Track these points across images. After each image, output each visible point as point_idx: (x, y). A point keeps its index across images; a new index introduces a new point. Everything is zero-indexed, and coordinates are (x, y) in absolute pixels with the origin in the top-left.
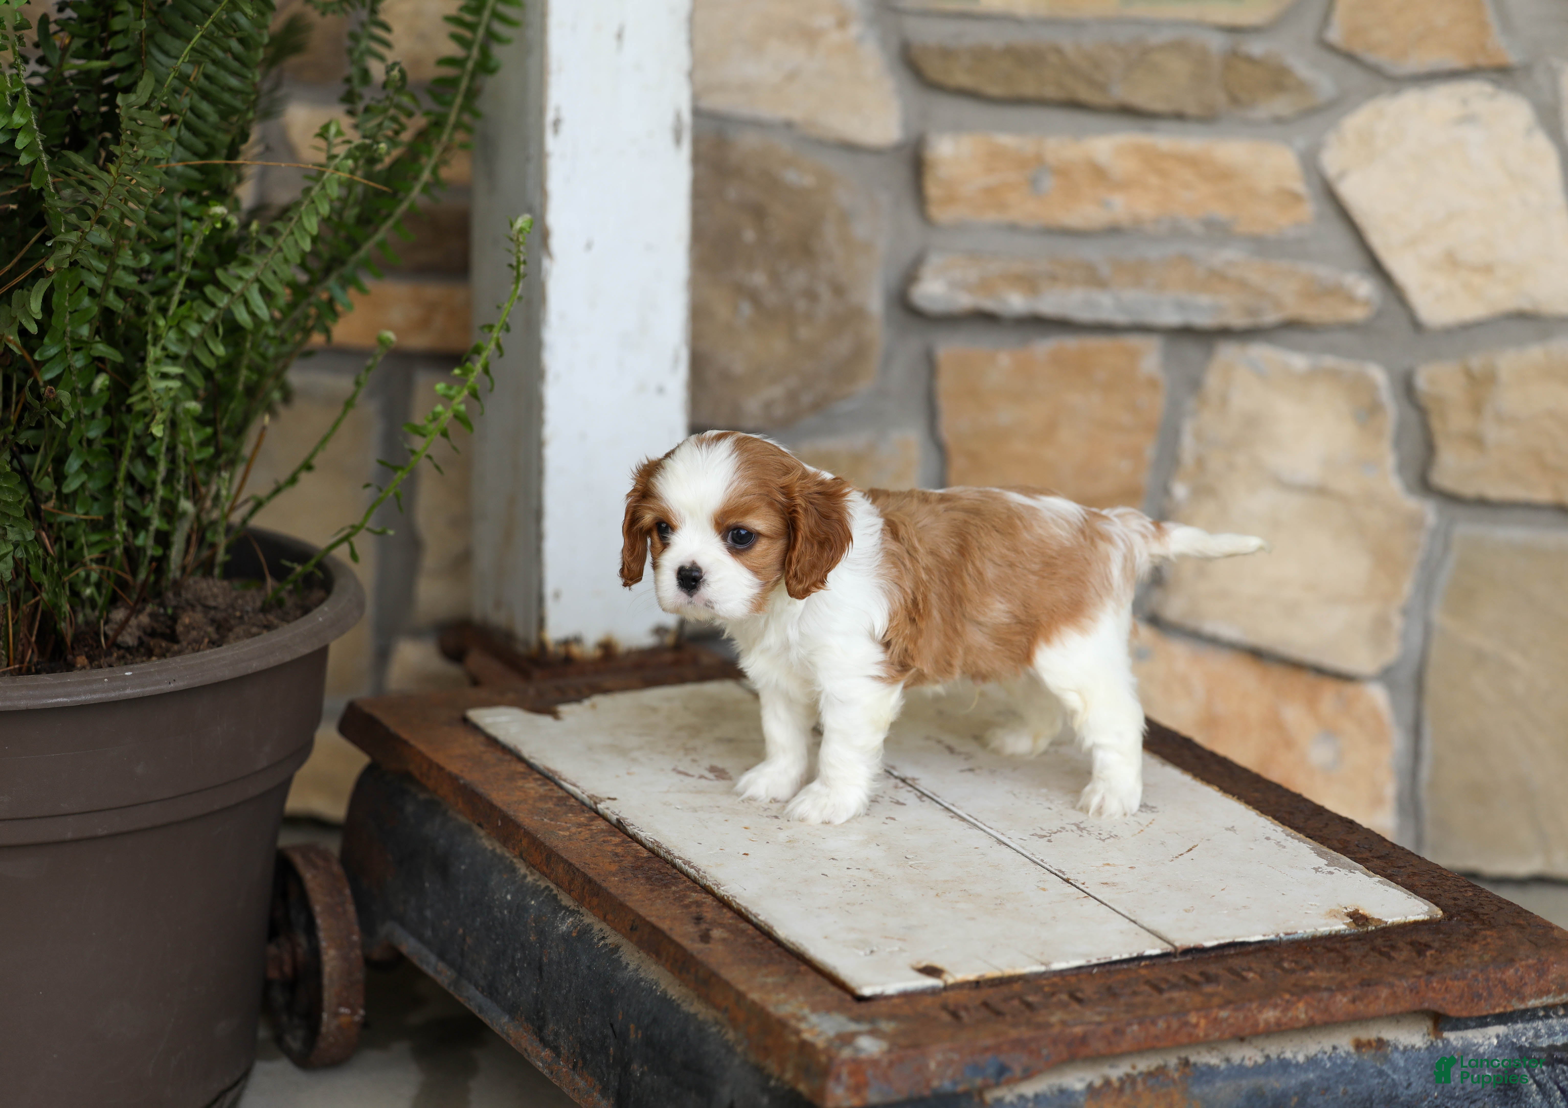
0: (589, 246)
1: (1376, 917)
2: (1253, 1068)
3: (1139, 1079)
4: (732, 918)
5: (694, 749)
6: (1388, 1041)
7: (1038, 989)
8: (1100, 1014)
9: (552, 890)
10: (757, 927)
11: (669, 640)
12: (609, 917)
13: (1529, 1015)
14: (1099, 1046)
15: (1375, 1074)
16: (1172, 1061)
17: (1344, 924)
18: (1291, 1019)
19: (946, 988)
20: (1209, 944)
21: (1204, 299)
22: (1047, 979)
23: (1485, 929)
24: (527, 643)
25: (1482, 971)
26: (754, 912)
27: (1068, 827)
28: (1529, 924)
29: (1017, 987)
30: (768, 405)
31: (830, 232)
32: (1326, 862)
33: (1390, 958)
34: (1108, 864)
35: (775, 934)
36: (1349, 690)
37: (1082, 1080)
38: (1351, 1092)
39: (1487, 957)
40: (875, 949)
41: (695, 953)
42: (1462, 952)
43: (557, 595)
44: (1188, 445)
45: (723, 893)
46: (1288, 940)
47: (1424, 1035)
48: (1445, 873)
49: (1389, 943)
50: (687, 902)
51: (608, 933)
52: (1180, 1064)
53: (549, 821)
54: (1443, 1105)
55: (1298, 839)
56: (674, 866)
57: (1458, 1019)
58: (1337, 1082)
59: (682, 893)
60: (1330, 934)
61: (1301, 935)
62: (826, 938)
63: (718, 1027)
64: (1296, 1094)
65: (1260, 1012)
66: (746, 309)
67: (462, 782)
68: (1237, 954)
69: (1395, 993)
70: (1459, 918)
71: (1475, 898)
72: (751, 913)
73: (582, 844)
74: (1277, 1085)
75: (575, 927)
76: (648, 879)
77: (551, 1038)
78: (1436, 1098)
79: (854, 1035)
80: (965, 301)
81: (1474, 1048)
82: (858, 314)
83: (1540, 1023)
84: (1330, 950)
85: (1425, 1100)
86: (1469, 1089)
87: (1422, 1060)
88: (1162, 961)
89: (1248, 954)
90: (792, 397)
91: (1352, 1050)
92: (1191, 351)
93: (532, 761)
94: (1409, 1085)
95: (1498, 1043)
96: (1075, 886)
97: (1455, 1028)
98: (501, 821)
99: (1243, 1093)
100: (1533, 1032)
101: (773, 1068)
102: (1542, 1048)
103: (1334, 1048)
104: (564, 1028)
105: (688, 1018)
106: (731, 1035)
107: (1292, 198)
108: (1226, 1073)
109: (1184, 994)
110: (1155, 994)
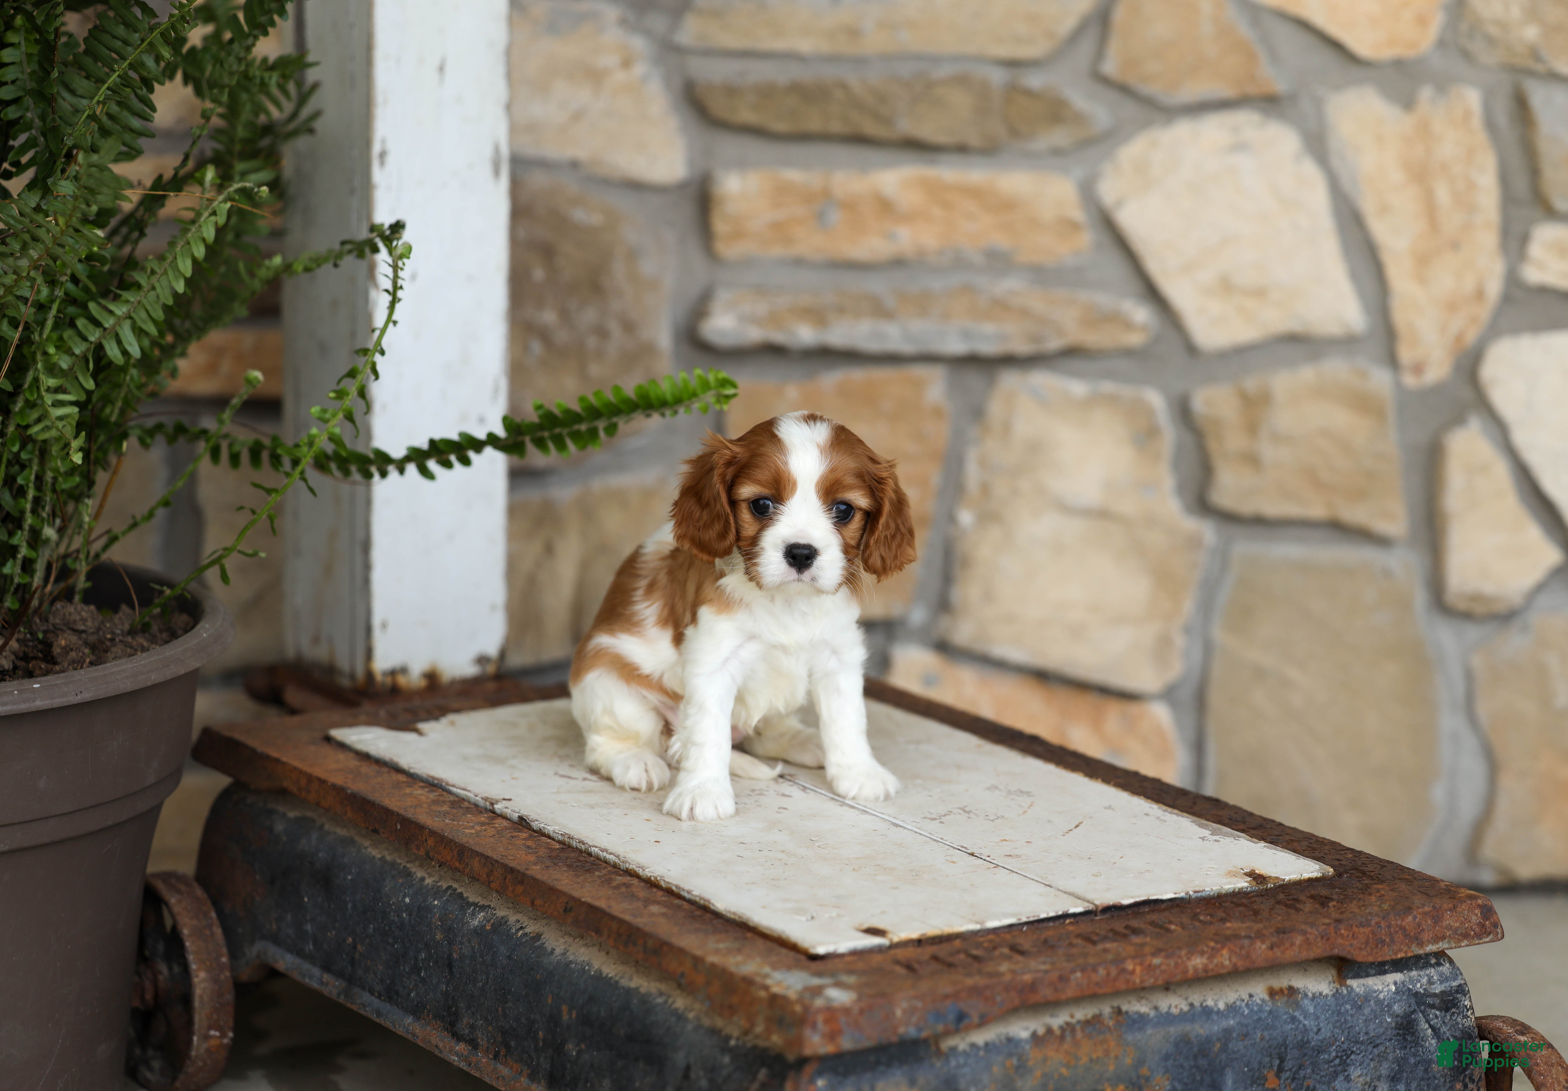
0: (414, 277)
1: (1273, 875)
2: (1179, 1015)
3: (1078, 1027)
4: (663, 896)
6: (1298, 989)
7: (978, 945)
8: (1044, 963)
9: (455, 889)
10: (691, 902)
11: (491, 669)
12: (539, 902)
13: (1422, 961)
14: (1046, 993)
15: (1288, 1020)
16: (1107, 1010)
17: (1246, 882)
18: (1217, 965)
19: (893, 946)
20: (1126, 901)
21: (989, 328)
22: (982, 936)
23: (1375, 884)
25: (1383, 918)
26: (686, 888)
27: (955, 811)
28: (1415, 878)
29: (957, 943)
31: (619, 269)
32: (1210, 833)
33: (1298, 910)
34: (1005, 840)
35: (712, 907)
36: (1133, 709)
37: (1026, 1029)
38: (1267, 1038)
39: (1384, 906)
40: (815, 915)
41: (641, 926)
42: (1361, 903)
43: (384, 626)
44: (973, 473)
45: (649, 874)
46: (1197, 898)
47: (1330, 982)
49: (1291, 896)
50: (614, 884)
51: (526, 924)
52: (1113, 1012)
53: (450, 821)
54: (1350, 1050)
55: (1176, 814)
56: (590, 854)
57: (1362, 965)
58: (1255, 1028)
59: (607, 877)
60: (1233, 892)
61: (1208, 893)
62: (764, 907)
63: (664, 997)
64: (1219, 1040)
65: (1189, 959)
66: (536, 348)
67: (349, 791)
68: (1153, 911)
69: (1308, 939)
70: (1349, 874)
71: (1356, 859)
72: (683, 890)
73: (492, 840)
74: (1201, 1031)
75: (489, 921)
76: (569, 866)
77: (466, 1031)
78: (1343, 1043)
79: (820, 987)
80: (755, 334)
81: (1375, 995)
82: (648, 350)
83: (1433, 970)
84: (1238, 905)
85: (1333, 1044)
86: (1372, 1034)
87: (1330, 1006)
88: (1085, 919)
89: (1164, 909)
91: (1267, 998)
92: (973, 379)
93: (412, 771)
94: (1319, 1030)
95: (1396, 989)
96: (981, 859)
97: (1357, 976)
98: (401, 824)
99: (1172, 1040)
100: (1426, 978)
101: (733, 1029)
102: (1435, 993)
103: (1251, 996)
104: (481, 1020)
105: (628, 991)
106: (680, 1002)
107: (1074, 226)
108: (1155, 1020)
109: (1116, 944)
110: (1090, 945)
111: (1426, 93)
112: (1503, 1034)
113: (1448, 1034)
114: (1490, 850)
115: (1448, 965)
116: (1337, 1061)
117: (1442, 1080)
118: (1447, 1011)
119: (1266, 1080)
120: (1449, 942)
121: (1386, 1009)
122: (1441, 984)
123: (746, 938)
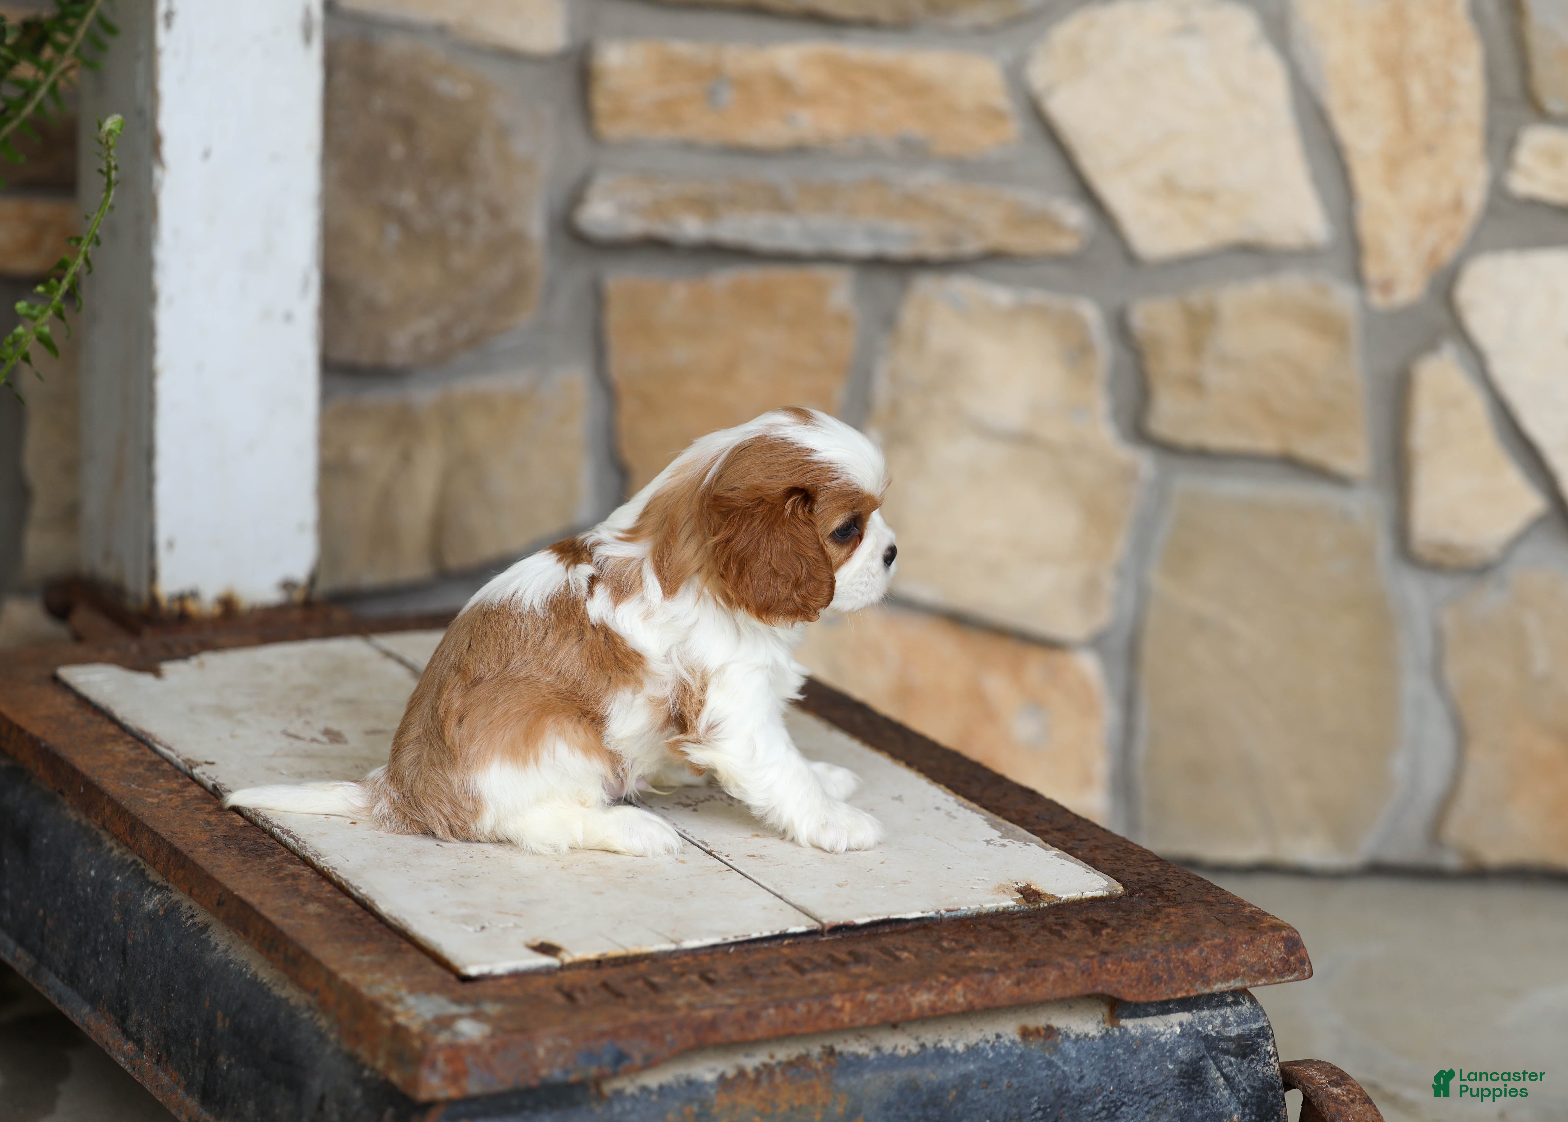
0: (206, 155)
1: (1049, 892)
2: (906, 1057)
3: (778, 1070)
4: (330, 892)
5: (309, 711)
6: (1058, 1029)
7: (665, 969)
8: (732, 996)
9: (139, 865)
10: (359, 901)
11: (298, 596)
12: (196, 891)
13: (1215, 1001)
14: (730, 1031)
15: (1044, 1065)
16: (816, 1049)
17: (1013, 900)
18: (947, 1003)
19: (564, 967)
20: (861, 921)
21: (898, 226)
22: (677, 958)
23: (1169, 907)
24: (136, 597)
25: (1162, 951)
26: (355, 885)
27: (717, 796)
28: (1219, 901)
29: (642, 967)
30: (418, 340)
31: (486, 148)
32: (1000, 834)
33: (1062, 937)
34: (758, 835)
35: (376, 909)
36: (1056, 658)
37: (713, 1070)
38: (1016, 1085)
39: (1168, 937)
40: (487, 925)
41: (286, 930)
42: (1142, 931)
43: (171, 545)
44: (882, 389)
45: (323, 865)
46: (950, 917)
47: (1099, 1022)
48: (1130, 847)
49: (1061, 921)
50: (282, 874)
51: (198, 911)
52: (824, 1053)
53: (136, 787)
54: (1120, 1100)
55: (971, 809)
56: (272, 835)
57: (1137, 1005)
58: (1000, 1074)
59: (278, 865)
60: (996, 911)
61: (964, 912)
62: (433, 913)
63: (311, 1012)
64: (954, 1087)
65: (913, 995)
66: (394, 233)
67: (43, 745)
68: (892, 932)
69: (1064, 974)
70: (1142, 894)
71: (1160, 874)
72: (352, 886)
73: (172, 812)
74: (933, 1077)
75: (162, 905)
76: (241, 850)
77: (135, 1029)
78: (1111, 1092)
79: (453, 1018)
80: (635, 226)
81: (1154, 1037)
82: (517, 239)
83: (1229, 1010)
84: (994, 928)
85: (1099, 1094)
86: (1149, 1083)
87: (1096, 1050)
88: (808, 940)
89: (905, 932)
90: (445, 331)
91: (1018, 1039)
92: (885, 284)
93: (125, 722)
94: (1082, 1077)
95: (1181, 1032)
96: (718, 859)
97: (1133, 1015)
98: (84, 787)
99: (895, 1086)
100: (1220, 1019)
101: (365, 1056)
102: (1230, 1037)
103: (998, 1036)
104: (148, 1017)
105: (279, 1002)
106: (324, 1021)
107: (995, 115)
108: (876, 1063)
109: (829, 974)
110: (797, 975)
112: (1314, 1084)
113: (1244, 1084)
114: (1454, 831)
115: (1248, 1004)
116: (1104, 1114)
118: (1244, 1056)
120: (1243, 980)
121: (1168, 1054)
122: (1238, 1026)
123: (399, 950)
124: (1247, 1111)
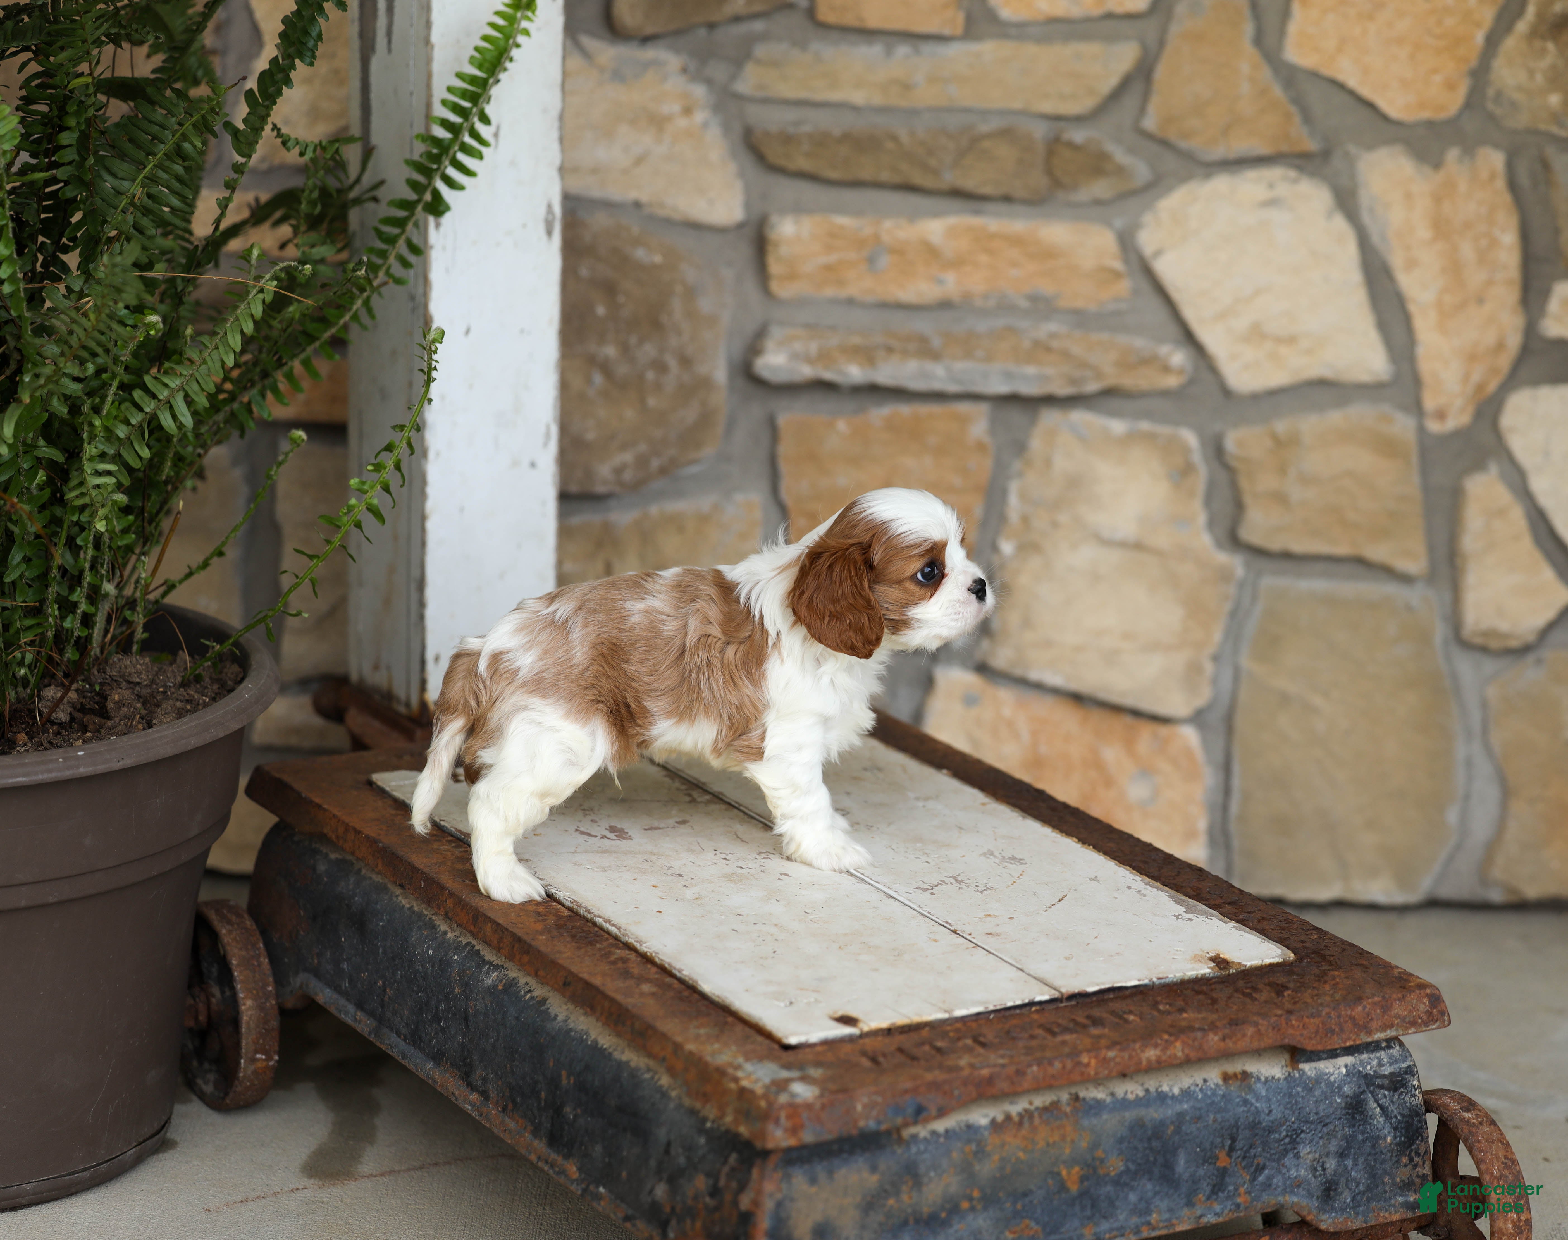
0: (466, 332)
1: (1236, 960)
2: (1135, 1100)
3: (1036, 1114)
4: (656, 973)
6: (1251, 1073)
7: (944, 1035)
8: (1003, 1057)
9: (474, 946)
10: (681, 981)
12: (541, 973)
13: (1374, 1046)
14: (1004, 1085)
15: (1241, 1103)
16: (1065, 1096)
17: (1209, 968)
18: (1170, 1057)
19: (863, 1035)
20: (1091, 989)
21: (1030, 370)
22: (951, 1025)
23: (1333, 970)
24: (408, 705)
25: (1334, 1009)
26: (677, 967)
27: (947, 880)
28: (1372, 964)
29: (925, 1032)
30: (619, 471)
31: (676, 308)
32: (1185, 910)
33: (1254, 999)
34: (989, 916)
35: (699, 988)
36: (1163, 731)
37: (986, 1116)
38: (1220, 1120)
39: (1337, 996)
40: (793, 1000)
41: (630, 1007)
42: (1316, 992)
44: (1014, 505)
45: (645, 950)
46: (1160, 984)
47: (1283, 1067)
49: (1249, 985)
50: (613, 958)
51: (534, 986)
52: (1071, 1099)
54: (1300, 1129)
55: (1156, 887)
56: (595, 924)
57: (1312, 1052)
58: (1208, 1111)
59: (607, 950)
60: (1196, 978)
61: (1171, 979)
62: (747, 991)
63: (651, 1073)
64: (1172, 1123)
65: (1143, 1051)
66: (598, 379)
68: (1116, 998)
69: (1259, 1030)
70: (1309, 959)
72: (675, 969)
74: (1156, 1115)
75: (501, 981)
76: (573, 937)
77: (479, 1083)
78: (1293, 1123)
79: (788, 1081)
80: (805, 371)
81: (1326, 1077)
82: (704, 384)
83: (1383, 1053)
84: (1198, 993)
85: (1284, 1124)
86: (1322, 1114)
87: (1281, 1089)
88: (1051, 1007)
89: (1128, 997)
90: (642, 462)
91: (1221, 1082)
92: (1015, 416)
94: (1270, 1111)
95: (1346, 1072)
96: (963, 937)
97: (1309, 1060)
98: (424, 881)
99: (1127, 1124)
100: (1376, 1061)
101: (710, 1112)
102: (1385, 1075)
104: (492, 1074)
105: (621, 1065)
106: (665, 1080)
107: (1112, 275)
108: (1111, 1106)
109: (1074, 1036)
110: (1049, 1037)
111: (1453, 154)
112: (1449, 1111)
113: (1396, 1112)
114: (1501, 870)
115: (1398, 1048)
116: (1287, 1140)
117: (1389, 1154)
118: (1395, 1090)
119: (1218, 1159)
120: (1397, 1030)
121: (1336, 1090)
122: (1390, 1065)
123: (726, 1023)
124: (1398, 1134)
